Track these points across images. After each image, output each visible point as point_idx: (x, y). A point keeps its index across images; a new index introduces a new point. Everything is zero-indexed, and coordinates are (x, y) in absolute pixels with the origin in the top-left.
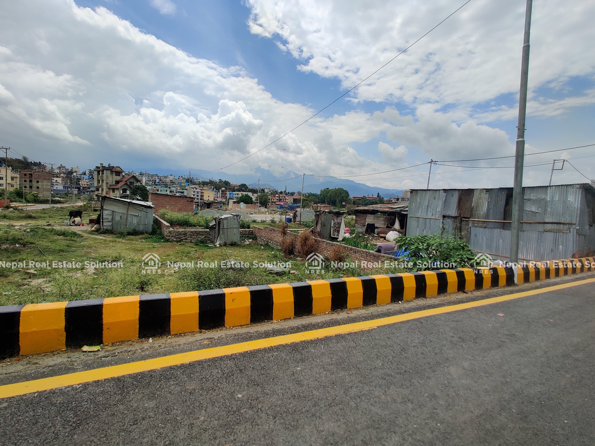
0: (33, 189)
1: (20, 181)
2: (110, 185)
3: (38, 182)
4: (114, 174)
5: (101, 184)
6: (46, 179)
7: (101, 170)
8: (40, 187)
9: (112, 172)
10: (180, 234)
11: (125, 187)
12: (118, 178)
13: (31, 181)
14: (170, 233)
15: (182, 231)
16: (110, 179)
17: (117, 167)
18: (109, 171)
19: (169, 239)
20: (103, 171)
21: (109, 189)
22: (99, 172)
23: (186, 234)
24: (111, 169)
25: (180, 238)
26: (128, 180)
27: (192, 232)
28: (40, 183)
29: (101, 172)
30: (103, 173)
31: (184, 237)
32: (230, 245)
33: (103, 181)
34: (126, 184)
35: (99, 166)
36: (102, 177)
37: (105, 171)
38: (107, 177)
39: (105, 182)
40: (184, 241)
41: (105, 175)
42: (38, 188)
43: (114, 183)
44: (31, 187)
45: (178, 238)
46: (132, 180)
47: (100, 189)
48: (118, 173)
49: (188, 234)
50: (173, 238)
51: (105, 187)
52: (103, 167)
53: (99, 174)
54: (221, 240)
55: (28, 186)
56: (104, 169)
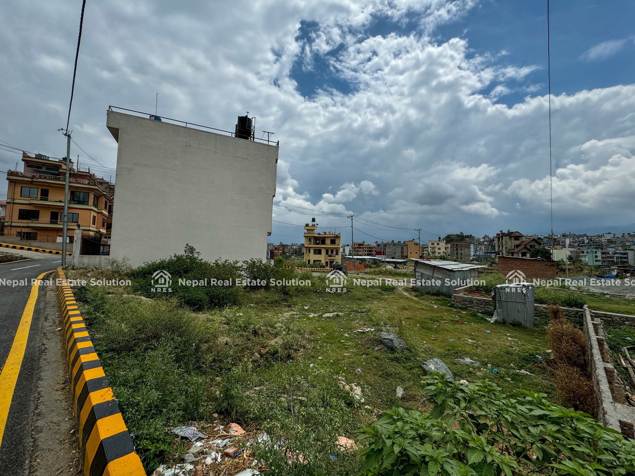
0: (459, 255)
1: (451, 249)
2: (509, 250)
3: (461, 250)
4: (513, 239)
5: (501, 249)
6: (467, 247)
7: (501, 236)
8: (463, 253)
9: (511, 237)
10: (465, 300)
11: (524, 251)
12: (517, 242)
13: (457, 249)
14: (455, 298)
15: (468, 298)
16: (509, 243)
17: (516, 232)
18: (508, 236)
19: (454, 304)
20: (502, 237)
21: (508, 253)
22: (499, 238)
23: (472, 301)
24: (510, 235)
25: (465, 305)
26: (528, 244)
27: (479, 300)
28: (463, 251)
29: (501, 239)
30: (502, 239)
31: (470, 304)
32: (511, 324)
33: (502, 246)
34: (525, 248)
35: (499, 233)
36: (502, 242)
37: (504, 237)
38: (506, 242)
39: (504, 247)
40: (469, 308)
41: (504, 240)
42: (461, 254)
43: (513, 247)
44: (457, 254)
45: (463, 304)
46: (533, 243)
47: (501, 253)
48: (517, 238)
49: (474, 302)
50: (458, 304)
51: (504, 252)
52: (502, 233)
53: (499, 240)
54: (498, 315)
55: (455, 253)
56: (504, 235)
